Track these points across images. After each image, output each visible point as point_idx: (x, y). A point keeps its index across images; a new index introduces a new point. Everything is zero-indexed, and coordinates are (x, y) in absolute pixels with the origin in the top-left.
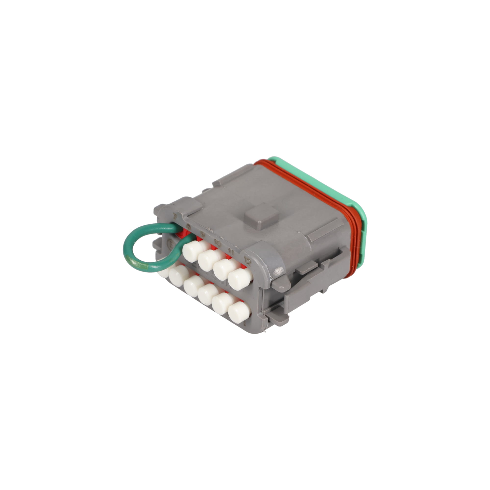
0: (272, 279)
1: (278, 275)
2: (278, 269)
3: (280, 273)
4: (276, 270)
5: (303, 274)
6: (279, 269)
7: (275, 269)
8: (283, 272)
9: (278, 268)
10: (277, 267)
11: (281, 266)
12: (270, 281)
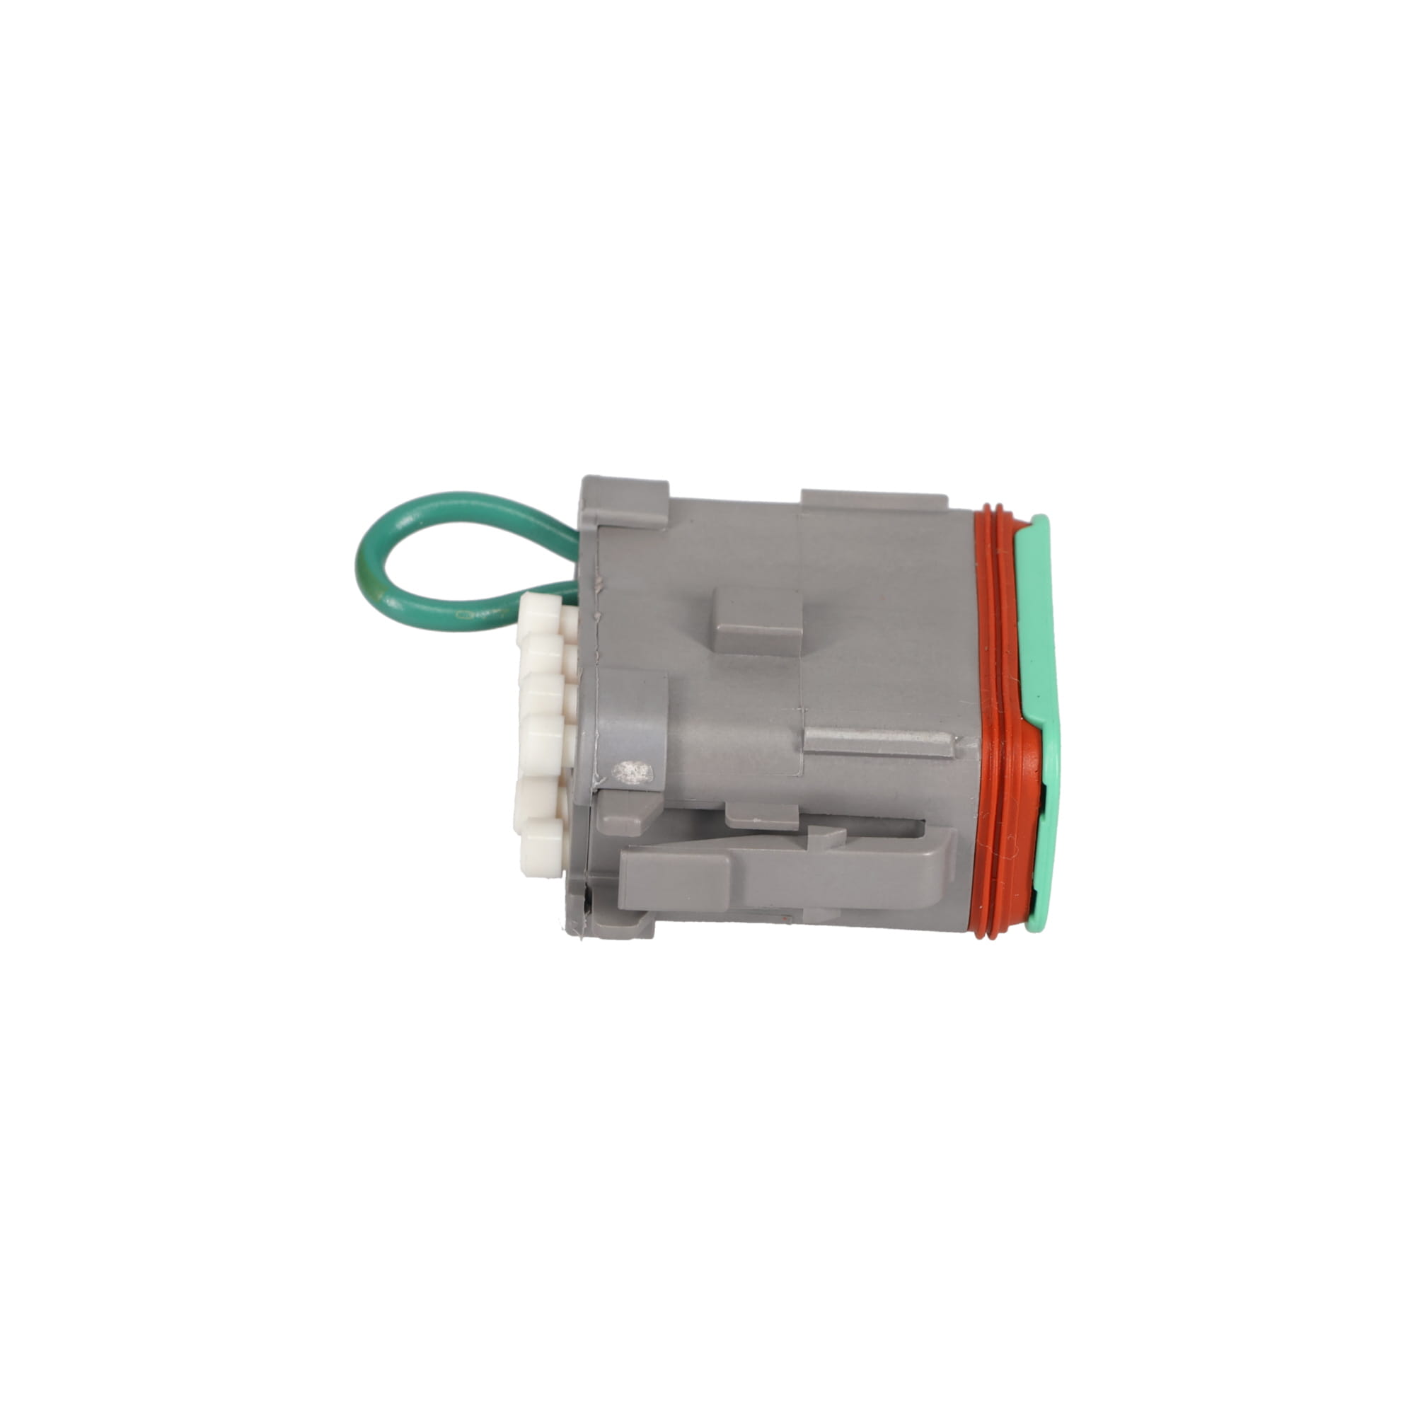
0: (598, 781)
1: (629, 783)
2: (636, 766)
3: (638, 781)
4: (624, 763)
5: (732, 826)
6: (639, 768)
7: (624, 760)
8: (647, 782)
9: (638, 763)
10: (633, 759)
11: (648, 762)
12: (591, 785)
